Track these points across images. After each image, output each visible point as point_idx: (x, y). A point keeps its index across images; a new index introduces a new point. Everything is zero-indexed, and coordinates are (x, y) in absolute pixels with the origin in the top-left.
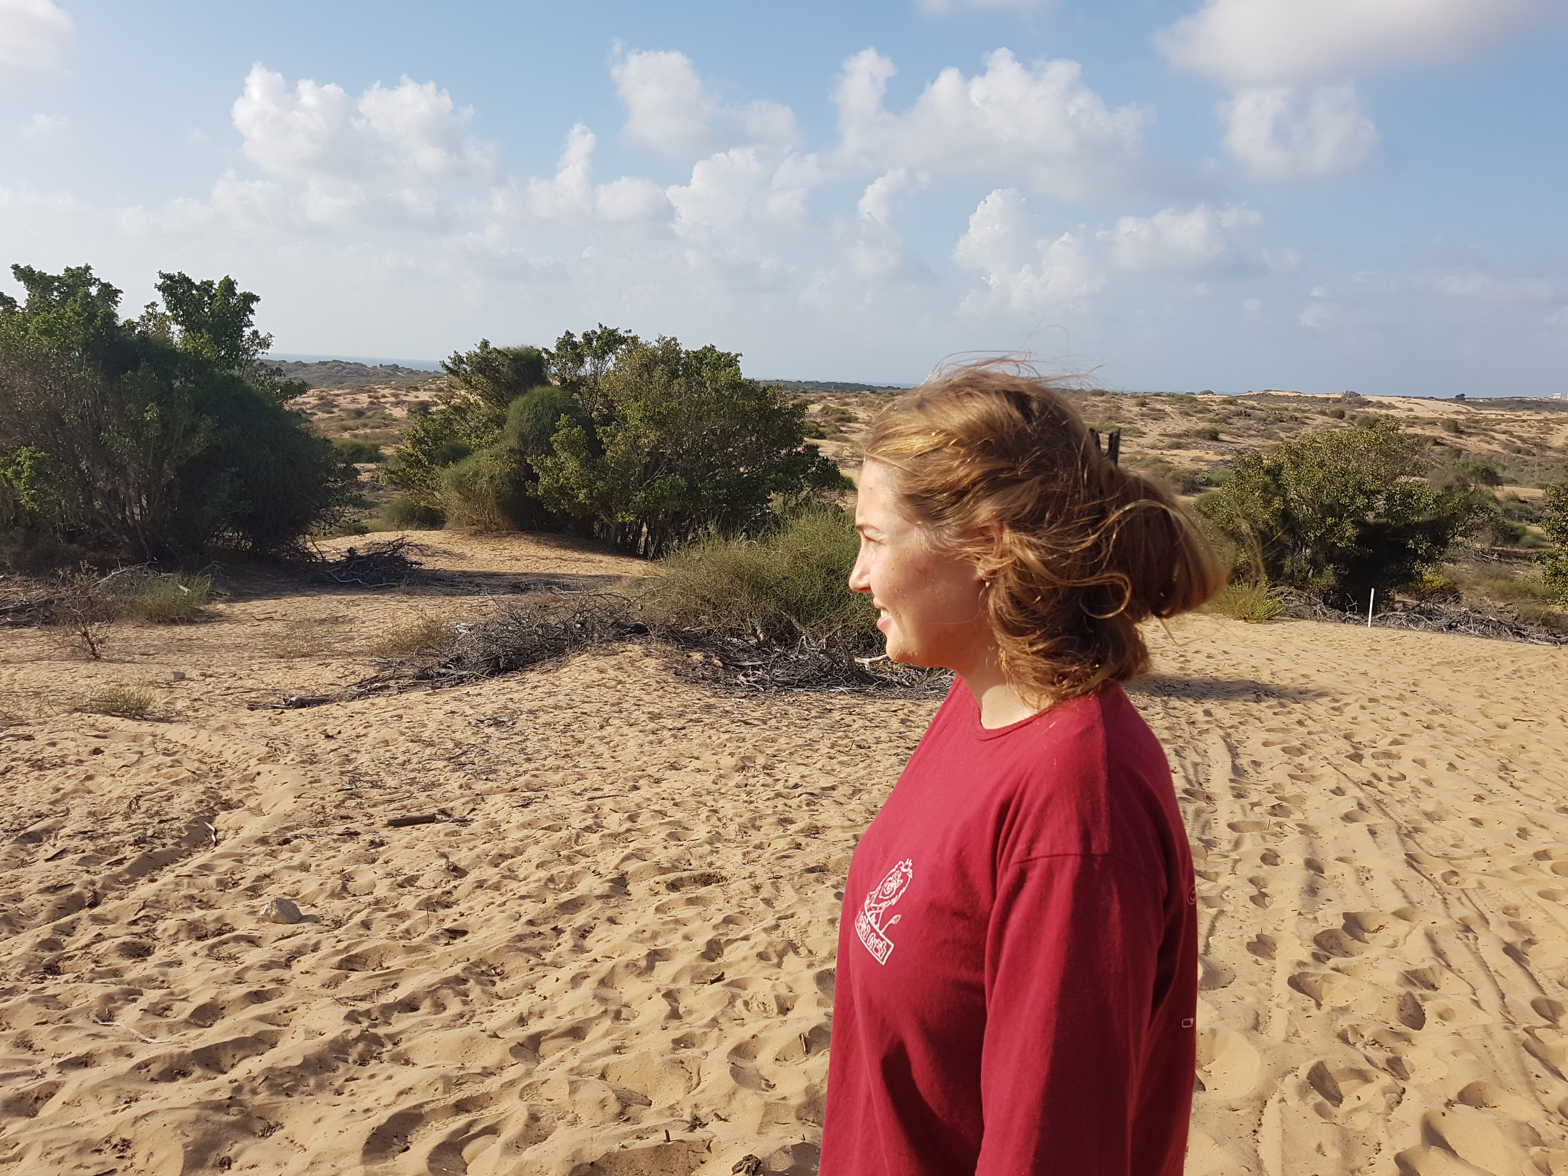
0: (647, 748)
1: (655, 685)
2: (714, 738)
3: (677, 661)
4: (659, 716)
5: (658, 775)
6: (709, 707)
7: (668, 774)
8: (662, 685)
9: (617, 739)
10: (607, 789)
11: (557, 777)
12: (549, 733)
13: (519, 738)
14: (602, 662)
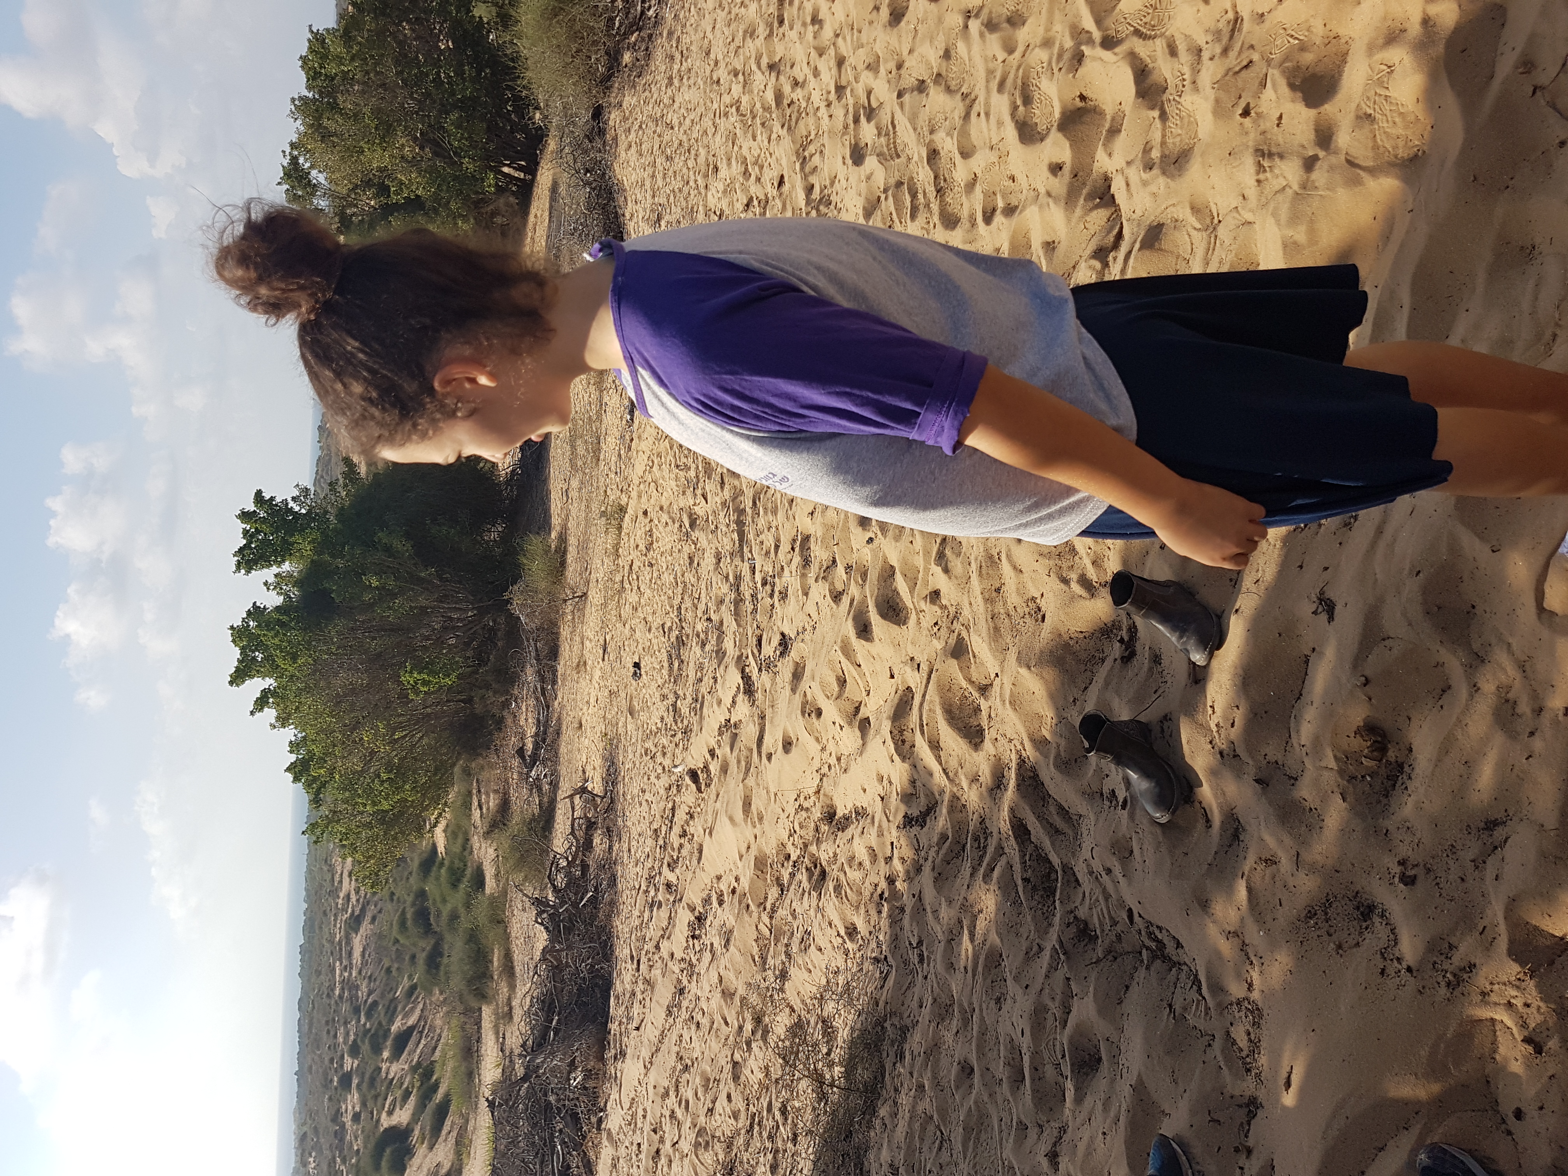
0: (692, 81)
1: (647, 93)
2: (692, 21)
3: (629, 76)
4: (670, 78)
5: (712, 63)
6: (670, 33)
7: (712, 56)
8: (647, 87)
9: (683, 110)
10: (715, 106)
11: (703, 152)
12: (671, 173)
13: (672, 197)
14: (622, 147)
